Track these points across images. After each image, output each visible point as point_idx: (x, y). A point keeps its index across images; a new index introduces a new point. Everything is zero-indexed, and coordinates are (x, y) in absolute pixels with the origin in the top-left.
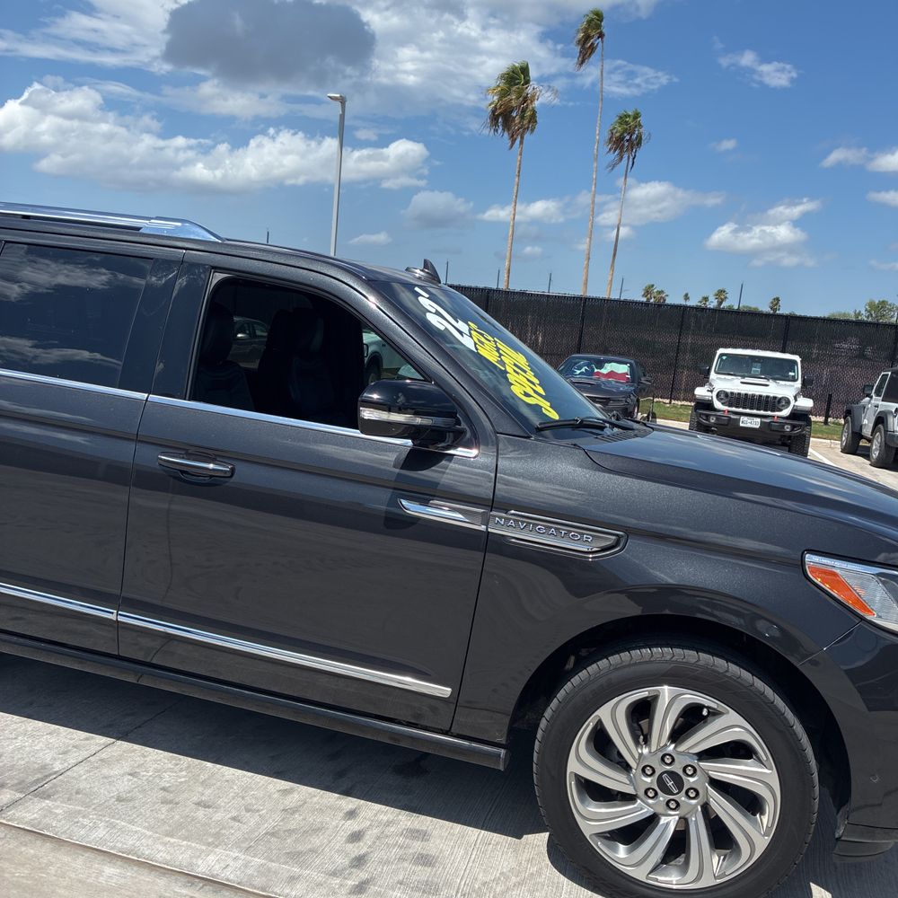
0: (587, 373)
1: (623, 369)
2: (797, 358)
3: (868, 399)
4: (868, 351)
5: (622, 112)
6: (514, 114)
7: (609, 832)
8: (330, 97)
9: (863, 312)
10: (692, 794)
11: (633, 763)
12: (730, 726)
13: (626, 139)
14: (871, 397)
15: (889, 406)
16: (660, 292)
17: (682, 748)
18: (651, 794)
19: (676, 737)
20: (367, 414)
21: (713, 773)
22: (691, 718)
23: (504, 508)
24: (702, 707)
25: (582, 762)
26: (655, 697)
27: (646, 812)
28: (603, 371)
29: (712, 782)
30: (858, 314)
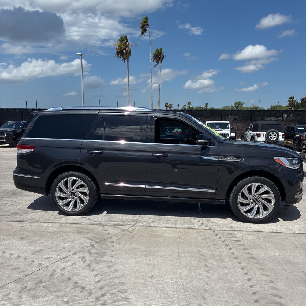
0: (170, 132)
1: (180, 130)
3: (247, 132)
4: (237, 117)
5: (156, 49)
6: (124, 52)
7: (246, 211)
9: (234, 105)
10: (259, 202)
11: (249, 198)
12: (265, 188)
13: (158, 57)
14: (249, 131)
15: (254, 133)
16: (170, 105)
17: (257, 194)
18: (252, 203)
19: (256, 192)
20: (199, 141)
21: (263, 197)
22: (258, 188)
23: (221, 156)
24: (260, 186)
25: (240, 199)
26: (252, 186)
27: (251, 207)
28: (174, 131)
29: (263, 199)
30: (232, 106)
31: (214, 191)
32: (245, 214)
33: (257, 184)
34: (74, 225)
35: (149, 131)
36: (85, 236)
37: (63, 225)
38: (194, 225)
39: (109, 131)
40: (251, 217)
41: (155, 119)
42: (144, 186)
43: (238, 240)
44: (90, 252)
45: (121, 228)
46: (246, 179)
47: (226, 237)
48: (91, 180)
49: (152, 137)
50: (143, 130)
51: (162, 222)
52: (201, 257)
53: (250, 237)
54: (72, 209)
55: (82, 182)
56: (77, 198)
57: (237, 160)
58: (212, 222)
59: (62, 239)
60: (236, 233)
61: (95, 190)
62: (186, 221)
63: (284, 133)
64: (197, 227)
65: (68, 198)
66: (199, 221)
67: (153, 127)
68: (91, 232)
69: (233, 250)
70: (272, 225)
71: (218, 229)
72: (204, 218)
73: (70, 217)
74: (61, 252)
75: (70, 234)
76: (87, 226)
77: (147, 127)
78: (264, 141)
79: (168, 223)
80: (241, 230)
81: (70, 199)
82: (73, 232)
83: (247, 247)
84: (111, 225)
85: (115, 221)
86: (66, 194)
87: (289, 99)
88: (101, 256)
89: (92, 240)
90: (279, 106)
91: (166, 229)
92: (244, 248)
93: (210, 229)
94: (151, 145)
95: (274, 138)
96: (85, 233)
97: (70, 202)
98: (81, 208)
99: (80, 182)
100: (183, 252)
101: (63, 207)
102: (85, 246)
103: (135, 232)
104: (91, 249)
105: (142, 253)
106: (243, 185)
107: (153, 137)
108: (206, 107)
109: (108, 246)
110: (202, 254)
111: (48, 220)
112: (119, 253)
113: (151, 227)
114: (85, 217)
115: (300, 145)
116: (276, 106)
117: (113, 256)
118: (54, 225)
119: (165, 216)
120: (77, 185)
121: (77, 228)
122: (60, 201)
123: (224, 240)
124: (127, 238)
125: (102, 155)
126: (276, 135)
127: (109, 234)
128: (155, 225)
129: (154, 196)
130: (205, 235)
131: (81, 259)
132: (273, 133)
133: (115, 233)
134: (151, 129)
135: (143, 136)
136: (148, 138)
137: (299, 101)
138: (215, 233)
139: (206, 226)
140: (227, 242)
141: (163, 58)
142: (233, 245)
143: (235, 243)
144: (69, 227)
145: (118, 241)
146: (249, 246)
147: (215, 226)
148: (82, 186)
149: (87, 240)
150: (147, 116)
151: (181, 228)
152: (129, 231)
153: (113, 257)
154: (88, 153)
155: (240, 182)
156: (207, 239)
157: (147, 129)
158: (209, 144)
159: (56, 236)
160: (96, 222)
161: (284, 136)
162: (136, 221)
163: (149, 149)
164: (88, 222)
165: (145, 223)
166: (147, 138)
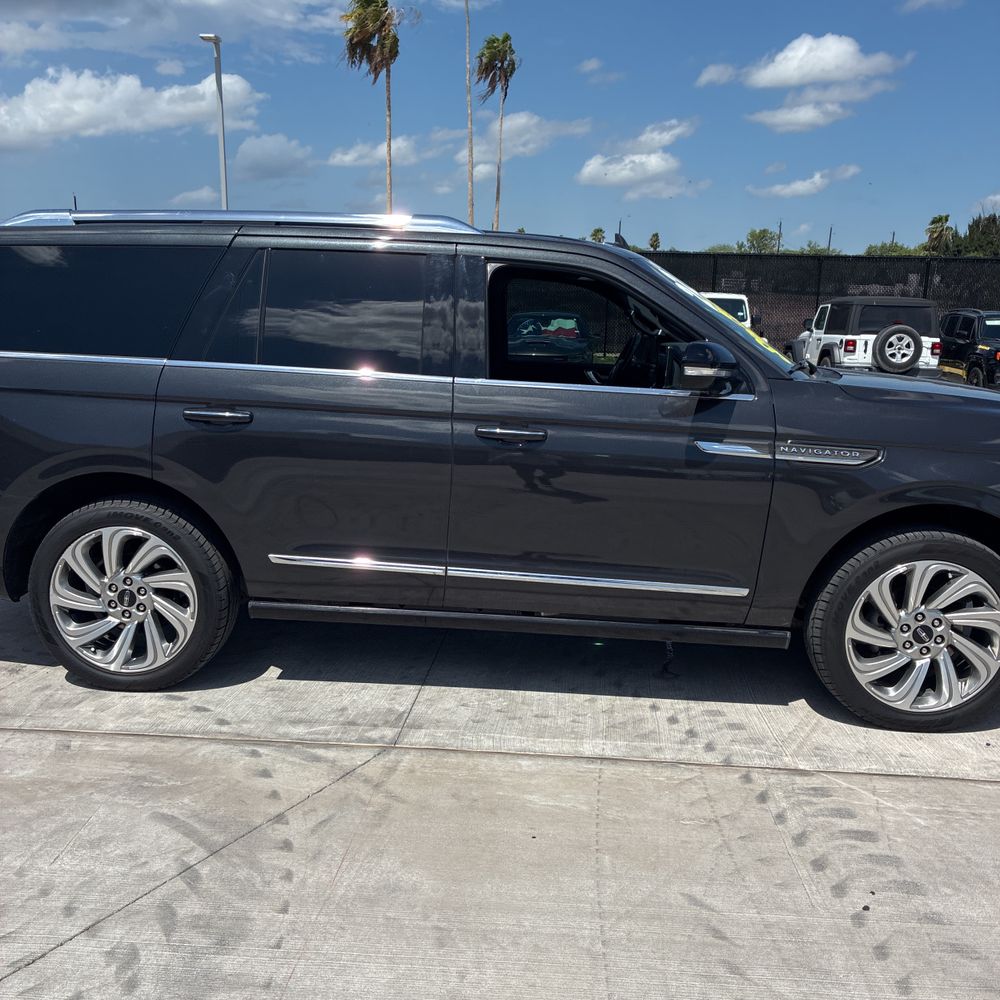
0: (534, 332)
1: (570, 324)
2: (743, 297)
3: (807, 333)
4: (754, 284)
5: (489, 36)
6: (374, 43)
7: (877, 680)
8: (202, 38)
9: (745, 243)
10: (939, 640)
11: (893, 623)
12: (969, 583)
13: (497, 66)
14: (812, 331)
15: (833, 338)
17: (932, 606)
18: (908, 645)
19: (927, 598)
20: (690, 371)
21: (955, 622)
22: (939, 582)
23: (784, 438)
24: (948, 572)
25: (857, 629)
26: (910, 572)
27: (904, 660)
28: (551, 328)
29: (954, 628)
30: (741, 246)
31: (744, 592)
32: (873, 691)
33: (935, 567)
34: (124, 746)
35: (461, 324)
36: (165, 811)
37: (76, 743)
38: (655, 740)
39: (308, 323)
40: (898, 705)
41: (491, 267)
42: (438, 570)
43: (862, 827)
44: (167, 917)
45: (334, 762)
46: (884, 542)
47: (807, 809)
48: (202, 539)
49: (477, 352)
50: (436, 321)
51: (516, 722)
52: (712, 945)
53: (915, 811)
54: (127, 662)
55: (165, 549)
56: (146, 616)
57: (851, 459)
58: (732, 726)
59: (51, 826)
60: (845, 785)
61: (222, 582)
62: (619, 717)
63: (938, 340)
64: (668, 756)
65: (105, 615)
66: (673, 720)
67: (481, 305)
68: (197, 782)
69: (857, 898)
70: (992, 742)
71: (764, 763)
72: (692, 704)
73: (116, 696)
74: (25, 917)
75: (97, 797)
76: (183, 749)
77: (454, 305)
78: (866, 368)
79: (540, 733)
80: (863, 769)
81: (117, 621)
82: (111, 784)
83: (915, 874)
84: (288, 745)
85: (309, 722)
86: (98, 596)
87: (933, 222)
88: (223, 944)
89: (189, 832)
90: (894, 247)
91: (534, 768)
92: (901, 878)
93: (728, 764)
94: (471, 389)
95: (904, 355)
96: (169, 789)
97: (115, 633)
98: (162, 660)
99: (155, 547)
100: (622, 911)
101: (87, 655)
102: (154, 876)
103: (394, 784)
104: (180, 896)
105: (426, 917)
106: (871, 568)
107: (482, 353)
108: (652, 246)
109: (261, 871)
110: (714, 923)
111: (15, 715)
112: (314, 917)
113: (468, 753)
114: (181, 699)
115: (993, 383)
116: (883, 246)
117: (278, 946)
118: (32, 741)
119: (528, 693)
120: (143, 557)
121: (133, 761)
122: (73, 627)
123: (800, 830)
124: (357, 821)
125: (252, 427)
126: (912, 344)
127: (274, 795)
128: (487, 744)
129: (480, 611)
130: (709, 798)
131: (113, 968)
132: (900, 339)
133: (306, 791)
134: (471, 315)
135: (436, 346)
136: (460, 354)
137: (963, 231)
138: (751, 786)
139: (709, 747)
140: (816, 846)
141: (513, 69)
142: (846, 863)
143: (854, 847)
144: (101, 754)
145: (313, 842)
146: (920, 866)
147: (745, 748)
148: (165, 564)
149: (171, 838)
150: (454, 256)
151: (603, 759)
152: (367, 781)
153: (278, 953)
154: (189, 419)
155: (859, 556)
156: (723, 822)
157: (455, 314)
158: (728, 385)
159: (25, 811)
160: (225, 729)
161: (938, 351)
162: (403, 721)
163: (460, 408)
164: (189, 727)
165: (440, 733)
166: (454, 354)
